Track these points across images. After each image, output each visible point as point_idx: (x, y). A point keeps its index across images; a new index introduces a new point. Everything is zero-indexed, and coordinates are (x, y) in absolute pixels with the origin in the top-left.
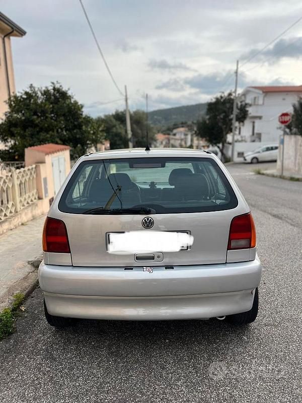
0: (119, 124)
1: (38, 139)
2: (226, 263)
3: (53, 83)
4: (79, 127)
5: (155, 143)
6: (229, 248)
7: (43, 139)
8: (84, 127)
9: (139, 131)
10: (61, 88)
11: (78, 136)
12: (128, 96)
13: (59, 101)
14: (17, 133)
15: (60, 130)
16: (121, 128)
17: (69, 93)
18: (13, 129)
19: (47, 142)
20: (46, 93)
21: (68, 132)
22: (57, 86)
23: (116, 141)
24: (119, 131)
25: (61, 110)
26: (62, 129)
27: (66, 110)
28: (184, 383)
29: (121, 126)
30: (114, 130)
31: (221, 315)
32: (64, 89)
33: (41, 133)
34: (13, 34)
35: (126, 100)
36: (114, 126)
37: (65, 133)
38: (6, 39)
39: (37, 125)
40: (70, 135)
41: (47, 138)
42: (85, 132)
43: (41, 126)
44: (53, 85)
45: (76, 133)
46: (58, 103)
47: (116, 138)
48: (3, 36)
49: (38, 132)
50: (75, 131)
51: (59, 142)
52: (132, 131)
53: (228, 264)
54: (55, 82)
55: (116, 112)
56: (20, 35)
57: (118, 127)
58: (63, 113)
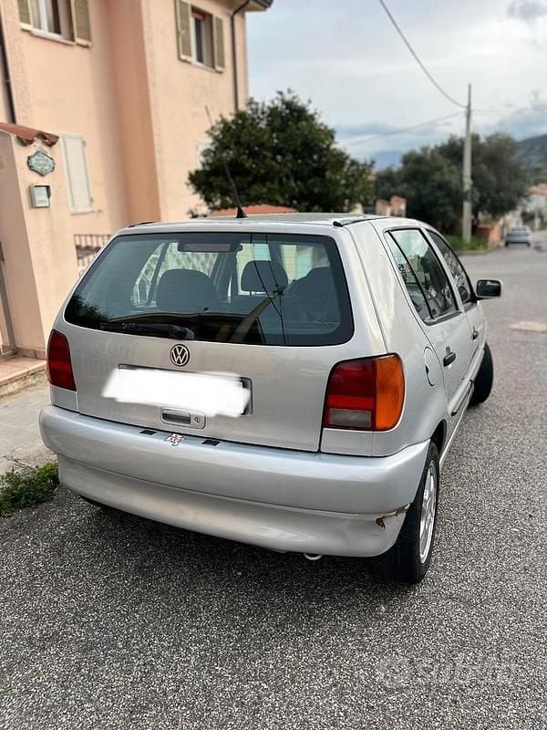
0: (449, 166)
1: (248, 195)
2: (319, 452)
3: (281, 93)
4: (319, 172)
5: (524, 201)
6: (325, 423)
7: (255, 196)
8: (328, 174)
9: (492, 178)
10: (296, 100)
11: (316, 191)
12: (472, 107)
13: (287, 126)
14: (217, 186)
15: (284, 179)
16: (452, 172)
17: (311, 110)
18: (212, 179)
19: (260, 202)
20: (274, 112)
21: (299, 183)
22: (288, 97)
23: (438, 198)
24: (447, 177)
25: (290, 143)
26: (287, 177)
27: (299, 142)
28: (201, 650)
29: (454, 168)
30: (437, 177)
31: (313, 552)
32: (302, 101)
33: (255, 186)
34: (248, 6)
35: (468, 115)
36: (439, 169)
37: (293, 185)
38: (237, 18)
39: (247, 172)
40: (303, 188)
41: (262, 193)
42: (330, 181)
43: (254, 172)
44: (279, 96)
45: (314, 185)
46: (287, 129)
47: (439, 193)
48: (231, 13)
49: (250, 184)
50: (311, 181)
51: (282, 201)
52: (473, 177)
53: (323, 456)
54: (285, 92)
55: (450, 141)
56: (262, 8)
57: (445, 169)
58: (292, 148)
